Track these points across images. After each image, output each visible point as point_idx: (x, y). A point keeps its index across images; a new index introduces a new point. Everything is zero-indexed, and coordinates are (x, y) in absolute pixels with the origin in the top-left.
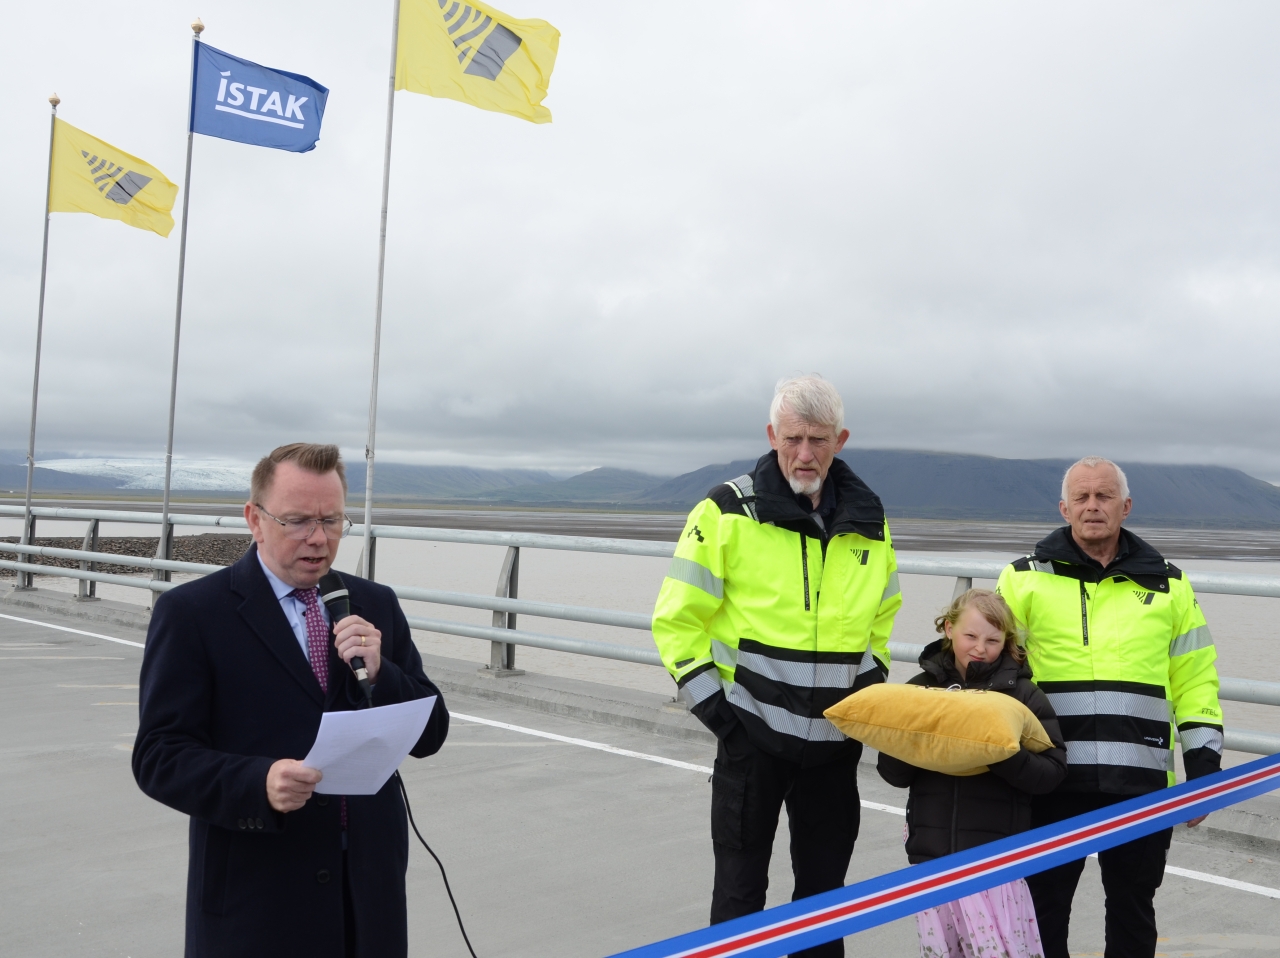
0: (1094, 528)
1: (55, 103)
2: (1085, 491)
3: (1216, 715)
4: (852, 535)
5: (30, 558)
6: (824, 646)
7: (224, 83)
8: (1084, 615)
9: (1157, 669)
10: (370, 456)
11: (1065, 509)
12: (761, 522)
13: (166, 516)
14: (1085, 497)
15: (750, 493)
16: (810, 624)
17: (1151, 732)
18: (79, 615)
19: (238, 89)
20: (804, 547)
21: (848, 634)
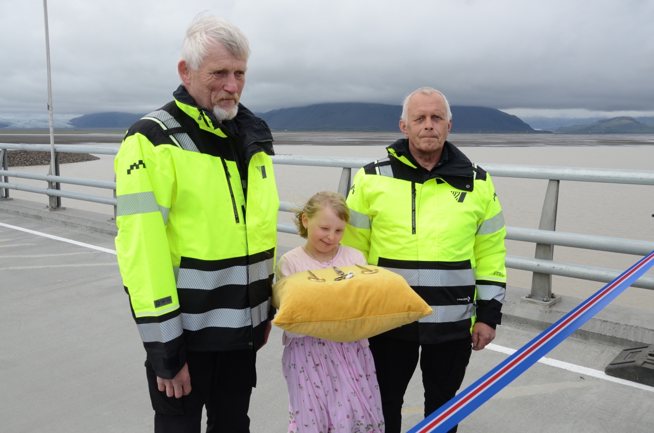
0: (428, 142)
2: (421, 113)
3: (503, 276)
8: (414, 211)
10: (50, 108)
11: (404, 126)
14: (422, 118)
16: (241, 233)
20: (226, 169)
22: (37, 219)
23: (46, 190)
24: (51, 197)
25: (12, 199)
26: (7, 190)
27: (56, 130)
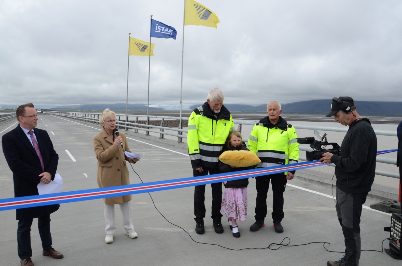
0: (272, 117)
1: (130, 34)
2: (270, 108)
3: (296, 158)
4: (223, 120)
5: (128, 125)
6: (216, 143)
7: (156, 27)
8: (267, 136)
9: (284, 148)
10: (181, 103)
11: (267, 112)
12: (204, 116)
13: (148, 116)
14: (271, 110)
15: (202, 110)
16: (213, 138)
17: (281, 162)
18: (134, 136)
19: (159, 28)
20: (213, 122)
21: (221, 140)
22: (173, 146)
23: (177, 135)
24: (179, 137)
25: (164, 139)
26: (163, 135)
27: (183, 112)
